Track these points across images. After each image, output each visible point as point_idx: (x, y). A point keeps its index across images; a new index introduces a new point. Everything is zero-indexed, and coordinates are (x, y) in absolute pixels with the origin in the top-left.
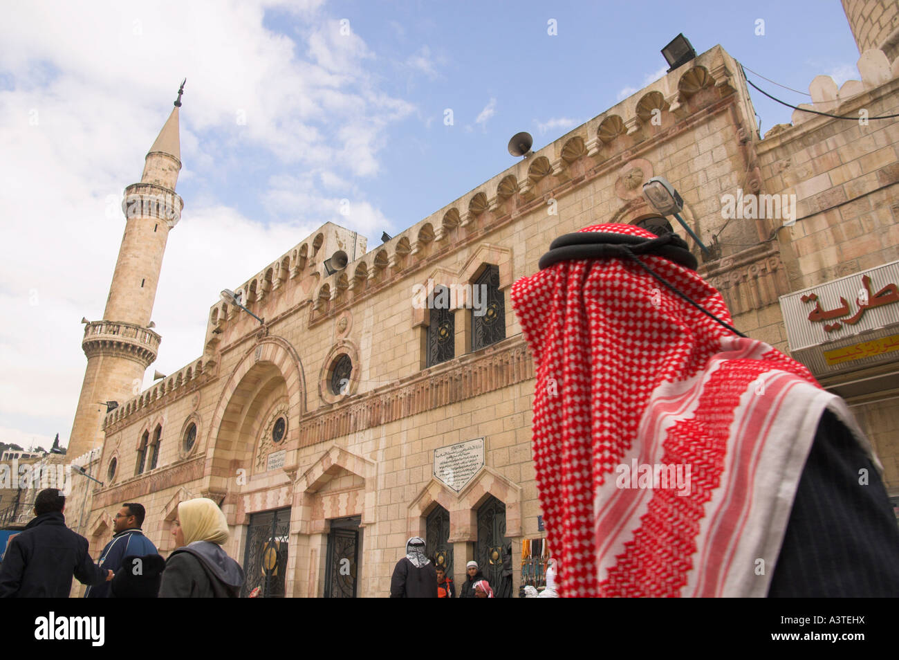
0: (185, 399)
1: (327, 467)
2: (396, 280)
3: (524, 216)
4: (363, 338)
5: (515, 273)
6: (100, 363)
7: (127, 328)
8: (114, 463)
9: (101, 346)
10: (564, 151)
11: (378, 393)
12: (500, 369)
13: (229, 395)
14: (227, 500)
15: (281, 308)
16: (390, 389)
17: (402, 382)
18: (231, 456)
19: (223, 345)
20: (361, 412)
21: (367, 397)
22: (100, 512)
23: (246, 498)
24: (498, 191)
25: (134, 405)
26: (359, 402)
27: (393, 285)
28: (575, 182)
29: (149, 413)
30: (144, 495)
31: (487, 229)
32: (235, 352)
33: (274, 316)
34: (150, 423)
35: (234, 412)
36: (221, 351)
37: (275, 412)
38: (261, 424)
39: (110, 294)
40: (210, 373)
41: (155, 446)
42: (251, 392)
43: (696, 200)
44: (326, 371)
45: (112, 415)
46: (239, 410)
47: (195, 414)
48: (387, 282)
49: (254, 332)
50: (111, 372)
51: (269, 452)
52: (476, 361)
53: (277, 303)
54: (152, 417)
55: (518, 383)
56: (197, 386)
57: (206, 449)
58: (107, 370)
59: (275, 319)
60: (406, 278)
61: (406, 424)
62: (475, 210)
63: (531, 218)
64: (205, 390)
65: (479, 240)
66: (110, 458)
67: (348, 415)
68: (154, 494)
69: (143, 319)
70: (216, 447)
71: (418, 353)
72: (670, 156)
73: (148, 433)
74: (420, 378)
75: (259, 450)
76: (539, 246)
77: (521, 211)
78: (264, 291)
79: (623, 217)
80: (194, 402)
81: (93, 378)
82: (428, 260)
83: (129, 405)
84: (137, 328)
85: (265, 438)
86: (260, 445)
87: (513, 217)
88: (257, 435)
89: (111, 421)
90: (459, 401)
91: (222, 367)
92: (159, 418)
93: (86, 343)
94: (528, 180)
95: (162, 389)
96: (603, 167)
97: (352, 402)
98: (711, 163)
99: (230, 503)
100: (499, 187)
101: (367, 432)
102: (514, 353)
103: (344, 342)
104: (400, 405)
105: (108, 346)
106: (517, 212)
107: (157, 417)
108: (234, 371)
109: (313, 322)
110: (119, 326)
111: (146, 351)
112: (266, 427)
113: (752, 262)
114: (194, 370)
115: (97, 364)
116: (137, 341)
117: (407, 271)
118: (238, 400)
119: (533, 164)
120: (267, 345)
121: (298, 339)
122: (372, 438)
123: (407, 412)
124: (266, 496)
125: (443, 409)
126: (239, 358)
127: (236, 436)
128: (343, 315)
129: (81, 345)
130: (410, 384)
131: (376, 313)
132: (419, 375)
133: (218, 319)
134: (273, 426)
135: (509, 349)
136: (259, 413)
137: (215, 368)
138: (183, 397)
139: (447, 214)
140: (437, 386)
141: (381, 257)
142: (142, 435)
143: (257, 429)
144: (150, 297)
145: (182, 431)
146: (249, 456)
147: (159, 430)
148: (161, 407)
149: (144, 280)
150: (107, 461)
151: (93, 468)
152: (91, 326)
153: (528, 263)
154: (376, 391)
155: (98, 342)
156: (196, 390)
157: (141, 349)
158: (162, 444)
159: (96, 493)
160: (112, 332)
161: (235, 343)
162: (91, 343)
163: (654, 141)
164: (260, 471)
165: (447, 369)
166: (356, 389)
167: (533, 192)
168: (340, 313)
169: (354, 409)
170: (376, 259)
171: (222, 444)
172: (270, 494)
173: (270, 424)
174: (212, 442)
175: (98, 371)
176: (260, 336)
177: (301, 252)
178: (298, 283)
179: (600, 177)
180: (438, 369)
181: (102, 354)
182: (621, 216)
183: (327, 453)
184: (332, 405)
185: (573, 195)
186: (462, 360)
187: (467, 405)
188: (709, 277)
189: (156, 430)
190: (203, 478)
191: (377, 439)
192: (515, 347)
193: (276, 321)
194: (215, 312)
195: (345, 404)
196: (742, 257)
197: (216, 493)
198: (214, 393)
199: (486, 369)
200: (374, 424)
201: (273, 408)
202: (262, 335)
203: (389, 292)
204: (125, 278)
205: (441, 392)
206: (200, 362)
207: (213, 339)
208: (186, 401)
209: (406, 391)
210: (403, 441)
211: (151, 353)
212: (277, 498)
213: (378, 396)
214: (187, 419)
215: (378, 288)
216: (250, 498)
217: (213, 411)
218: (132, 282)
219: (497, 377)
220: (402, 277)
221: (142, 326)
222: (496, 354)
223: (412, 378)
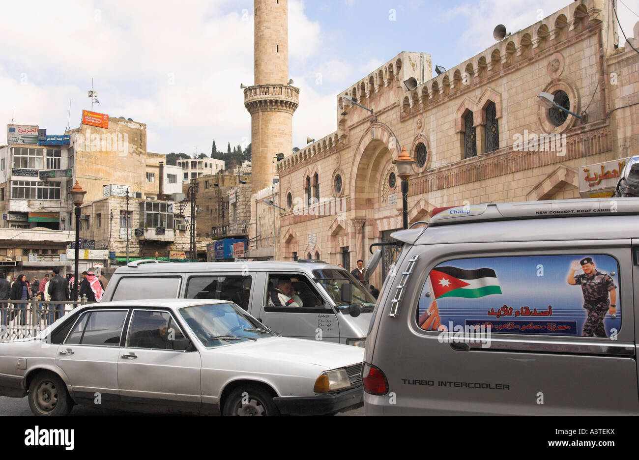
0: (330, 157)
1: (419, 210)
2: (446, 101)
3: (506, 75)
4: (431, 134)
5: (503, 110)
6: (261, 118)
7: (274, 88)
8: (290, 196)
9: (258, 105)
10: (522, 40)
11: (441, 170)
12: (497, 165)
13: (358, 159)
14: (367, 223)
15: (382, 105)
16: (447, 169)
17: (452, 165)
18: (365, 196)
19: (349, 123)
20: (433, 179)
21: (436, 172)
22: (287, 228)
23: (378, 222)
24: (492, 58)
25: (296, 158)
26: (432, 174)
27: (444, 103)
28: (530, 60)
29: (307, 164)
30: (315, 219)
31: (489, 79)
32: (358, 129)
33: (379, 109)
34: (310, 170)
35: (363, 169)
36: (349, 127)
37: (389, 168)
38: (381, 175)
39: (256, 61)
40: (344, 142)
41: (316, 186)
42: (372, 155)
43: (581, 87)
44: (413, 152)
45: (281, 163)
46: (366, 166)
47: (339, 169)
48: (440, 101)
49: (368, 118)
50: (269, 123)
51: (388, 193)
52: (486, 159)
53: (380, 99)
54: (310, 167)
55: (505, 175)
56: (337, 150)
57: (350, 193)
58: (266, 122)
59: (380, 111)
60: (450, 100)
61: (456, 189)
62: (481, 66)
63: (510, 76)
64: (343, 153)
65: (486, 84)
66: (286, 193)
67: (427, 181)
68: (321, 219)
69: (283, 78)
70: (356, 192)
71: (459, 148)
72: (572, 55)
73: (310, 178)
74: (460, 165)
75: (382, 192)
76: (513, 96)
77: (505, 71)
78: (370, 91)
79: (550, 88)
80: (337, 161)
81: (258, 129)
82: (461, 92)
83: (293, 158)
84: (281, 86)
85: (384, 184)
86: (382, 189)
87: (501, 75)
88: (380, 182)
89: (282, 167)
90: (480, 180)
91: (352, 138)
92: (315, 169)
93: (248, 104)
94: (505, 55)
95: (314, 149)
96: (542, 53)
97: (428, 174)
98: (588, 65)
99: (369, 225)
100: (492, 55)
101: (438, 191)
102: (502, 158)
103: (421, 135)
104: (452, 178)
105: (263, 104)
106: (503, 72)
107: (314, 168)
108: (360, 143)
109: (403, 118)
110: (268, 88)
111: (291, 103)
112: (384, 178)
113: (598, 129)
114: (333, 140)
115: (259, 118)
116: (283, 97)
117: (451, 96)
118: (365, 161)
119: (508, 44)
120: (377, 129)
121: (395, 128)
122: (440, 196)
123: (456, 183)
124: (390, 222)
125: (472, 184)
126: (361, 134)
127: (367, 183)
128: (419, 117)
129: (244, 105)
130: (456, 167)
131: (436, 119)
132: (460, 162)
133: (343, 106)
134: (388, 177)
135: (500, 155)
136: (379, 168)
137: (347, 139)
138: (329, 156)
139: (467, 66)
140: (469, 170)
141: (435, 85)
142: (305, 179)
143: (379, 178)
144: (285, 59)
145: (332, 179)
146: (376, 195)
147: (316, 176)
148: (315, 161)
149: (278, 46)
150: (284, 194)
151: (275, 198)
152: (248, 91)
153: (509, 105)
154: (440, 169)
155: (256, 102)
156: (337, 152)
157: (287, 102)
158: (320, 186)
159: (282, 215)
160: (264, 94)
161: (357, 123)
162: (251, 103)
163: (565, 43)
164: (384, 206)
165: (473, 161)
166: (430, 166)
167: (509, 62)
168: (417, 115)
169: (430, 178)
170: (433, 86)
171: (359, 190)
172: (392, 220)
173: (387, 176)
174: (353, 189)
175: (260, 123)
176: (372, 122)
177: (389, 68)
178: (391, 89)
179: (541, 59)
180: (469, 160)
181: (260, 111)
182: (548, 88)
183: (419, 202)
184: (418, 174)
185: (529, 67)
186: (480, 158)
187: (483, 182)
188: (581, 133)
189: (314, 176)
190: (350, 211)
191: (443, 196)
192: (503, 155)
193: (381, 113)
194: (340, 100)
195: (425, 175)
196: (595, 125)
197: (360, 220)
198: (349, 155)
199: (490, 164)
200: (440, 188)
201: (387, 165)
202: (373, 120)
203: (442, 107)
204: (264, 47)
205: (471, 174)
206: (336, 135)
207: (342, 119)
208: (332, 159)
209: (454, 171)
210: (455, 199)
211: (294, 104)
212: (396, 223)
213: (441, 172)
214: (334, 172)
215: (436, 103)
216: (381, 222)
217: (350, 168)
218: (269, 49)
219: (495, 170)
220: (448, 99)
221: (284, 85)
222: (495, 157)
223: (457, 164)
